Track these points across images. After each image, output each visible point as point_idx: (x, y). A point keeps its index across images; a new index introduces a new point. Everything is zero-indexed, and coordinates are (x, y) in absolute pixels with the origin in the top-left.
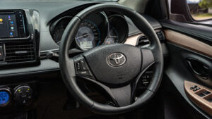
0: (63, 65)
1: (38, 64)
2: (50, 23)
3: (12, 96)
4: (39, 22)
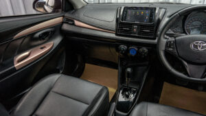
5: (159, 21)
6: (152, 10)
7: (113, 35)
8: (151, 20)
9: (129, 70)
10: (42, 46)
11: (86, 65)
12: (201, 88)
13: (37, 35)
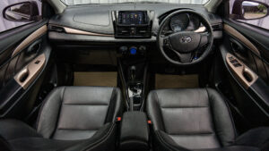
0: (158, 38)
1: (150, 37)
2: (159, 18)
3: (138, 51)
4: (154, 16)
5: (152, 22)
6: (144, 13)
7: (112, 39)
8: (144, 22)
9: (133, 68)
10: (35, 61)
11: (75, 73)
12: (184, 72)
13: (30, 49)
